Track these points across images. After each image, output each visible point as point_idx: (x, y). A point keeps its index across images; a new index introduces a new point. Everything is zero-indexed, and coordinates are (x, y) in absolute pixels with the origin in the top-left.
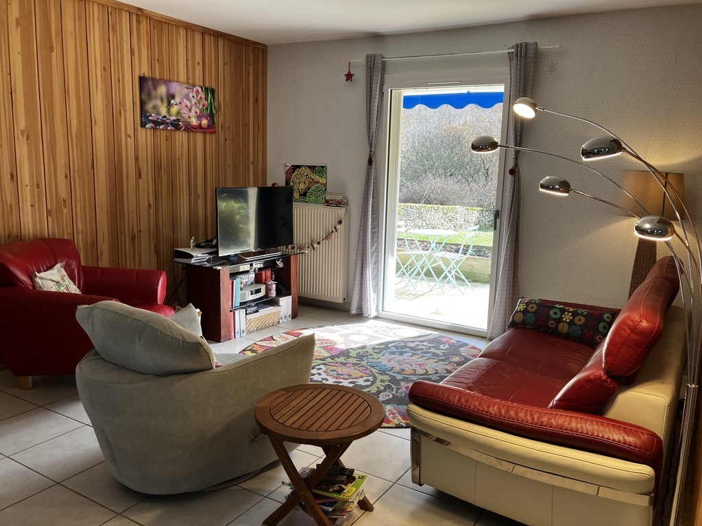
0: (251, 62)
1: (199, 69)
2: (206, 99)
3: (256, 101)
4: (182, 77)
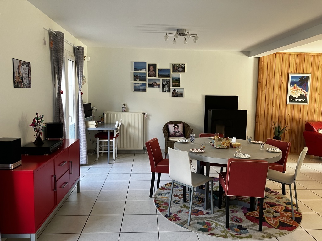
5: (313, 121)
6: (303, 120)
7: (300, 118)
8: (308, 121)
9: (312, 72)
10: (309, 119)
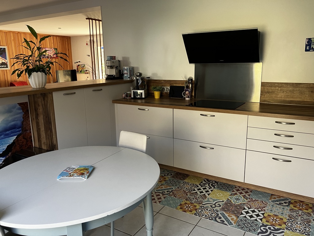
0: (66, 41)
1: (53, 45)
2: (55, 51)
3: (69, 50)
4: (49, 46)
5: (16, 81)
6: (8, 81)
7: (6, 80)
8: (12, 81)
9: (7, 45)
10: (13, 80)
